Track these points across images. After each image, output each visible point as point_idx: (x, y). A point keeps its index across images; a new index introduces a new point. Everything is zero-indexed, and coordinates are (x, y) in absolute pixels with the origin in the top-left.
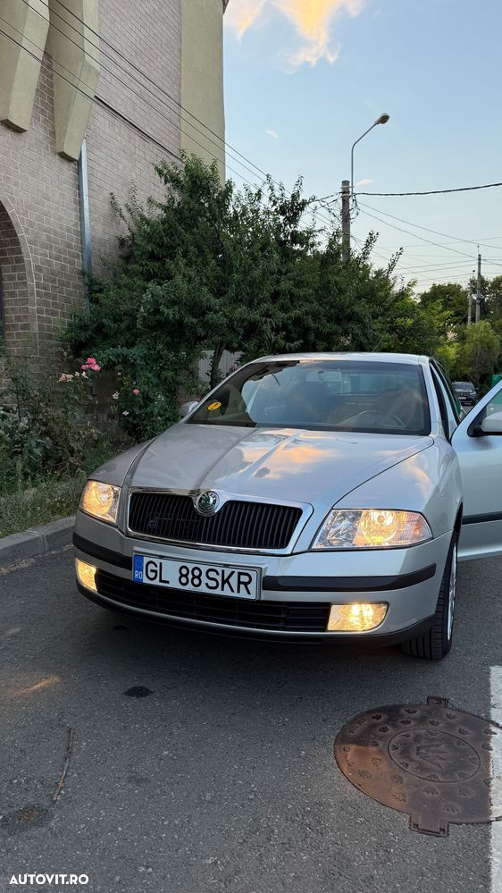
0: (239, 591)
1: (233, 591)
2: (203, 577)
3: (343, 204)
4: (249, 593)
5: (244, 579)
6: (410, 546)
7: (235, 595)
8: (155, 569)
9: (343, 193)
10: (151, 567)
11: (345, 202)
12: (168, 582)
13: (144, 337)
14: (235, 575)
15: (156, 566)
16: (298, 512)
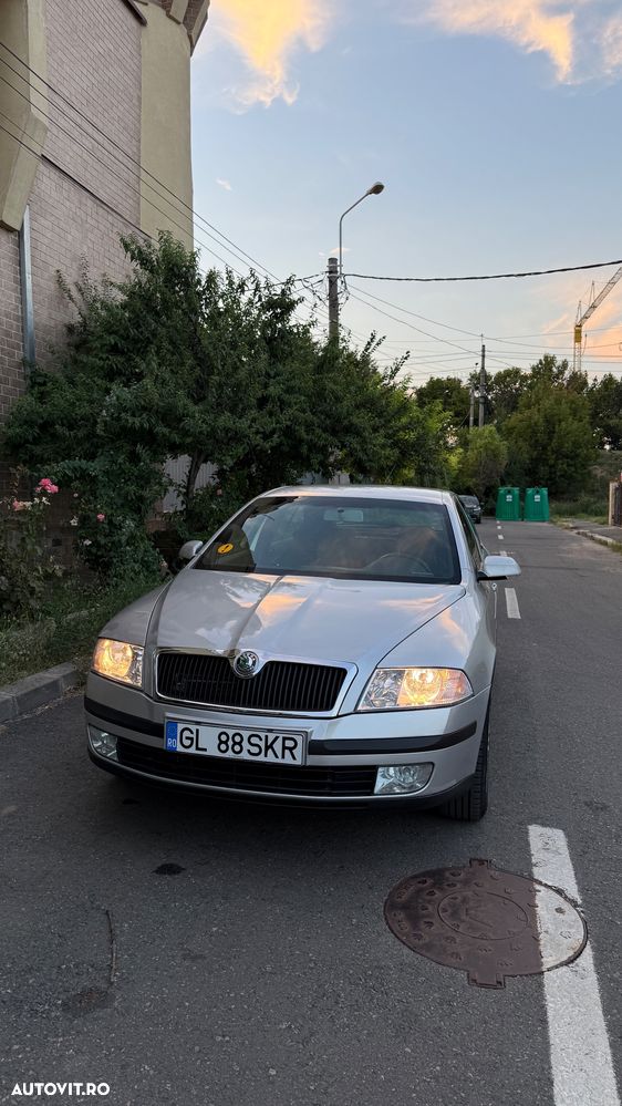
0: (283, 757)
1: (277, 757)
2: (245, 744)
3: (330, 286)
4: (294, 758)
5: (289, 744)
6: (453, 705)
7: (280, 761)
8: (191, 736)
9: (330, 272)
10: (186, 734)
11: (333, 283)
12: (205, 750)
13: (106, 448)
14: (280, 741)
15: (192, 733)
16: (342, 673)
